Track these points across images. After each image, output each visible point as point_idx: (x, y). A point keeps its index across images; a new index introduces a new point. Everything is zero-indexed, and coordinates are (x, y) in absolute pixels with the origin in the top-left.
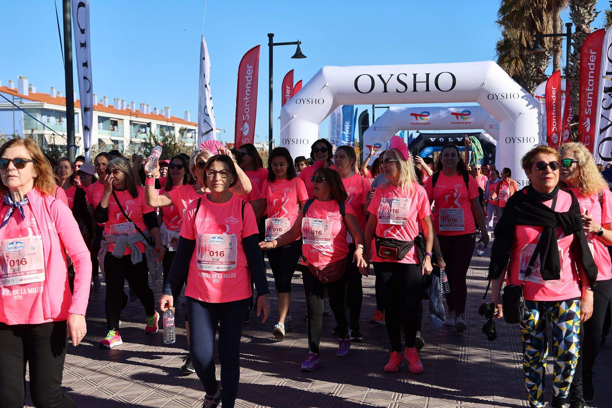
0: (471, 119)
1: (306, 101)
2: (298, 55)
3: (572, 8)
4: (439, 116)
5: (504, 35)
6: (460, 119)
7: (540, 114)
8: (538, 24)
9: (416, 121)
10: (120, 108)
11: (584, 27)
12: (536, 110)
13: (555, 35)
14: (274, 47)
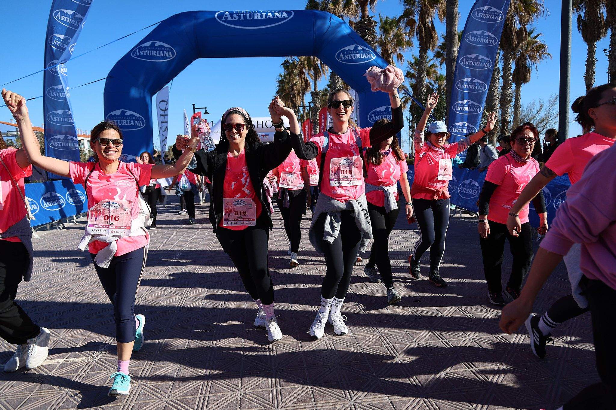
1: (215, 132)
2: (206, 113)
3: (313, 98)
6: (265, 138)
8: (294, 100)
10: (80, 134)
11: (317, 104)
13: (303, 106)
14: (195, 110)
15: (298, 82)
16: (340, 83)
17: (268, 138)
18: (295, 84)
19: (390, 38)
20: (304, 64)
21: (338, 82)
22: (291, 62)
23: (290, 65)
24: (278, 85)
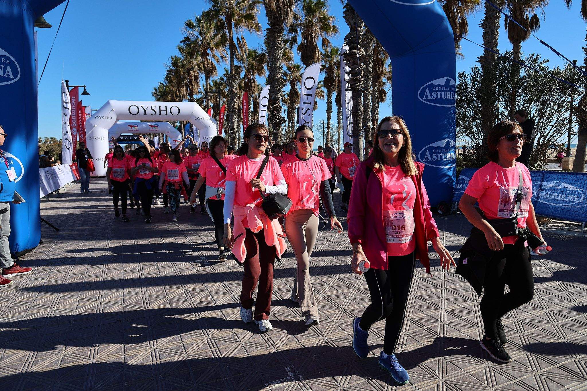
0: (159, 129)
1: (102, 118)
2: (85, 93)
4: (142, 127)
5: (156, 89)
6: (154, 129)
7: (217, 126)
8: (190, 86)
9: (131, 129)
11: (234, 90)
12: (216, 125)
15: (195, 66)
16: (280, 62)
17: (158, 129)
18: (192, 68)
19: (315, 20)
20: (209, 44)
21: (279, 59)
22: (192, 40)
23: (193, 43)
24: (168, 69)
